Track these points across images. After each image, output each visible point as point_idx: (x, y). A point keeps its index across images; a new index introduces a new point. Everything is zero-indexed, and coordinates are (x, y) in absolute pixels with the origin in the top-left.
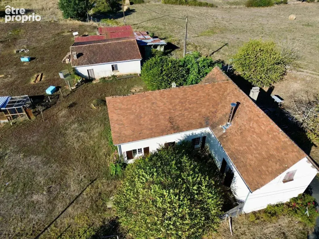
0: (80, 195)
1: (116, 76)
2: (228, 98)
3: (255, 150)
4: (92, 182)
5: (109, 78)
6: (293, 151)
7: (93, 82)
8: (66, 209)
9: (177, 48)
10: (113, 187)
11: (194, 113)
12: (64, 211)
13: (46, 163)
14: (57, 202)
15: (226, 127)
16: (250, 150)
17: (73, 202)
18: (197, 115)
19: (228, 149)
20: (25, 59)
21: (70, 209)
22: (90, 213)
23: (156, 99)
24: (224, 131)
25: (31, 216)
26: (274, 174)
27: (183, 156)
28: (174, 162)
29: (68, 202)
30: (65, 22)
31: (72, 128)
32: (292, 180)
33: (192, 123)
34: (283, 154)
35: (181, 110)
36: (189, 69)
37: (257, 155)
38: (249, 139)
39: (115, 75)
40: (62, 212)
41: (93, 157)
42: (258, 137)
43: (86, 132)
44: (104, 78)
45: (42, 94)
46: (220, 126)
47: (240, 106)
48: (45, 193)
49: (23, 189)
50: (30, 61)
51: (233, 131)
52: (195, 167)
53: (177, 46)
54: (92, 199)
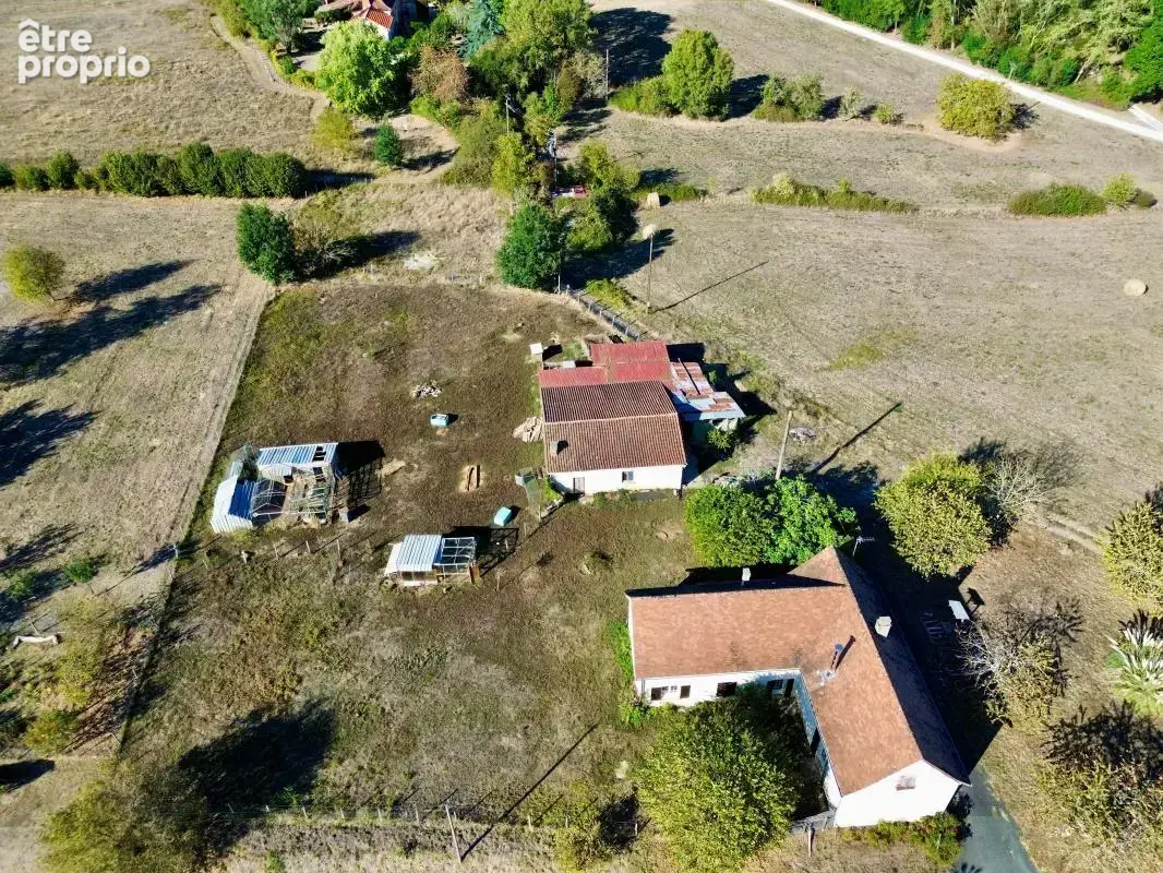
0: (573, 748)
1: (627, 491)
2: (839, 622)
3: (861, 731)
4: (592, 730)
5: (613, 494)
6: (908, 748)
7: (580, 500)
8: (553, 768)
9: (771, 411)
10: (625, 744)
11: (776, 639)
12: (551, 771)
13: (514, 681)
14: (539, 753)
15: (826, 677)
16: (854, 729)
17: (563, 759)
18: (781, 643)
19: (823, 719)
20: (439, 421)
21: (559, 770)
22: (591, 782)
23: (712, 608)
24: (822, 684)
25: (503, 770)
26: (877, 776)
27: (743, 730)
28: (730, 739)
29: (556, 757)
30: (503, 290)
31: (550, 614)
32: (912, 788)
33: (769, 657)
34: (895, 748)
35: (752, 632)
36: (782, 519)
37: (862, 740)
38: (856, 709)
39: (628, 488)
40: (549, 773)
41: (590, 682)
42: (869, 709)
43: (575, 626)
44: (603, 494)
45: (486, 524)
46: (818, 672)
47: (854, 645)
48: (519, 736)
49: (484, 724)
50: (448, 424)
51: (836, 688)
52: (760, 748)
53: (770, 404)
54: (593, 760)
